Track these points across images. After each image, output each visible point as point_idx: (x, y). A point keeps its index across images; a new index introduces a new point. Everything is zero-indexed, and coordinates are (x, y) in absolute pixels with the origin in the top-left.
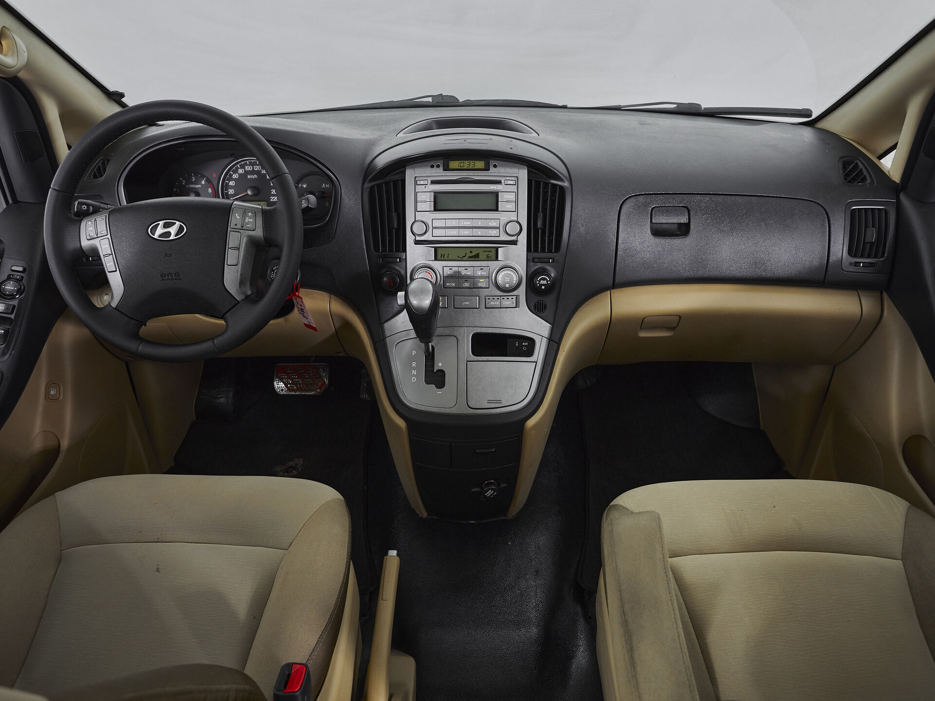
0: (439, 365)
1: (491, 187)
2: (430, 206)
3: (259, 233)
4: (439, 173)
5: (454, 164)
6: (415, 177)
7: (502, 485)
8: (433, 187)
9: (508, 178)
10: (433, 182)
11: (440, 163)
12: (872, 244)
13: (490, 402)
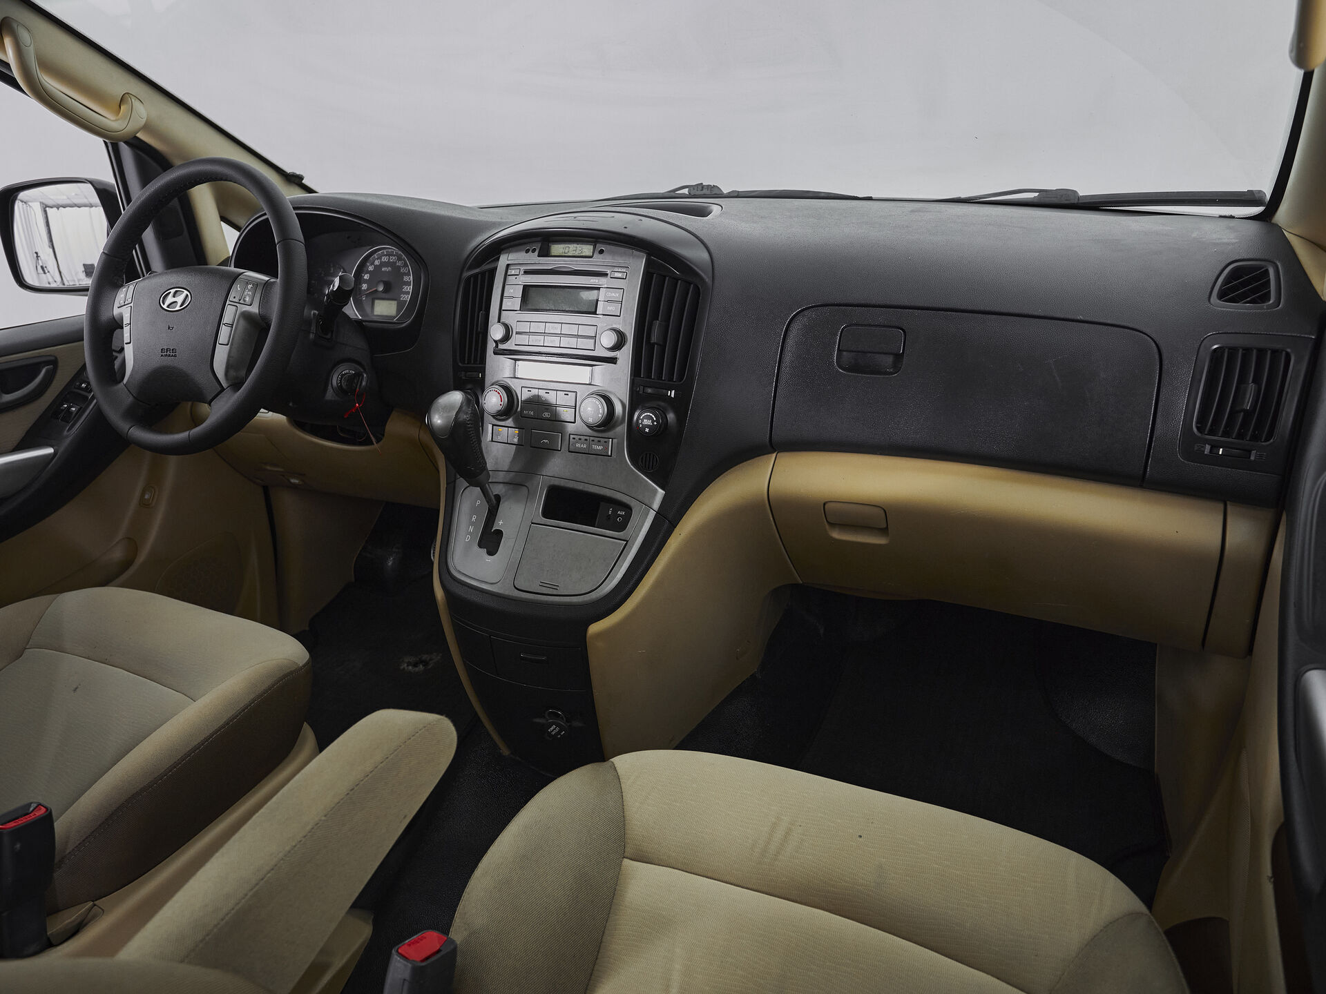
0: (499, 524)
1: (592, 281)
2: (517, 303)
3: (254, 309)
4: (532, 259)
5: (557, 249)
6: (508, 265)
7: (577, 724)
8: (524, 279)
9: (616, 269)
10: (526, 272)
11: (537, 246)
12: (1245, 411)
13: (543, 585)
